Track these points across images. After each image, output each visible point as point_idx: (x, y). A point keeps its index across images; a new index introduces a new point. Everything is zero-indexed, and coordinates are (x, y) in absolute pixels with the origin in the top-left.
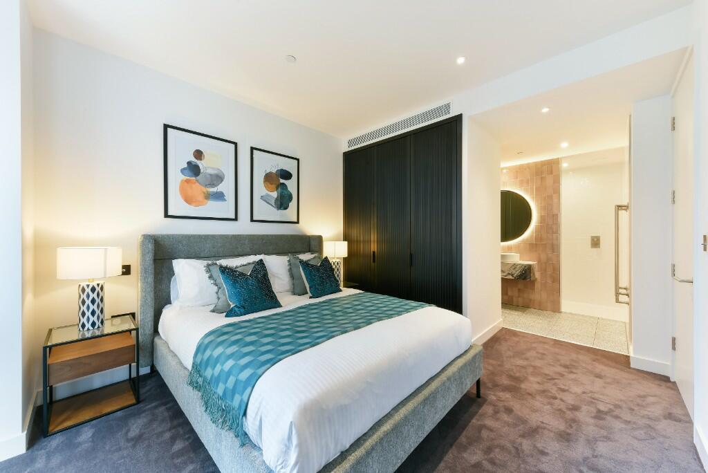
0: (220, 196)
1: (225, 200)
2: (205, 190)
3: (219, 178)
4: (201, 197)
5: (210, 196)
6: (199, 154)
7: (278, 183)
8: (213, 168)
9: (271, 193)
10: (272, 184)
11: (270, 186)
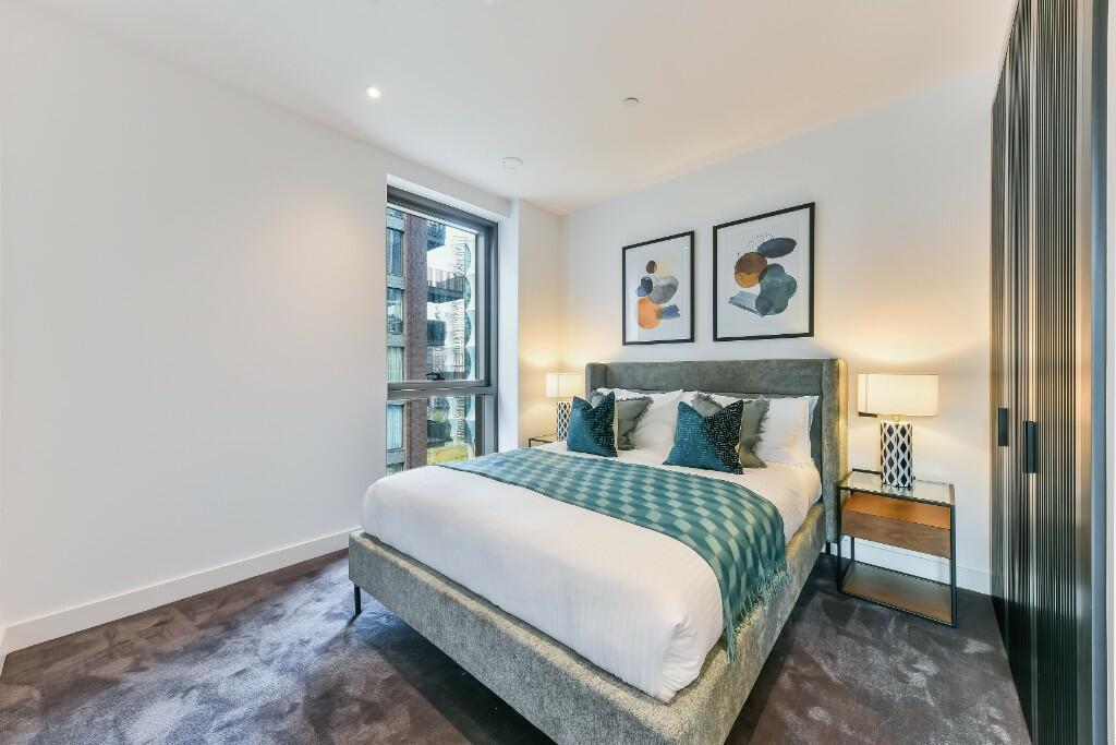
0: (673, 312)
1: (679, 315)
2: (657, 307)
3: (671, 288)
4: (653, 317)
5: (663, 314)
6: (651, 267)
7: (763, 267)
8: (665, 278)
9: (746, 290)
10: (749, 274)
11: (746, 276)
